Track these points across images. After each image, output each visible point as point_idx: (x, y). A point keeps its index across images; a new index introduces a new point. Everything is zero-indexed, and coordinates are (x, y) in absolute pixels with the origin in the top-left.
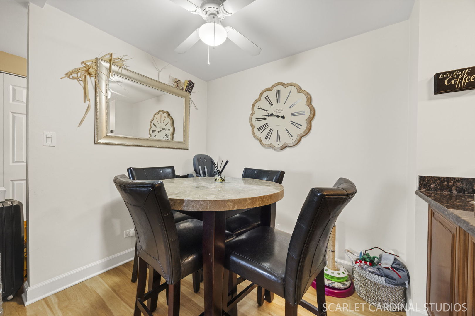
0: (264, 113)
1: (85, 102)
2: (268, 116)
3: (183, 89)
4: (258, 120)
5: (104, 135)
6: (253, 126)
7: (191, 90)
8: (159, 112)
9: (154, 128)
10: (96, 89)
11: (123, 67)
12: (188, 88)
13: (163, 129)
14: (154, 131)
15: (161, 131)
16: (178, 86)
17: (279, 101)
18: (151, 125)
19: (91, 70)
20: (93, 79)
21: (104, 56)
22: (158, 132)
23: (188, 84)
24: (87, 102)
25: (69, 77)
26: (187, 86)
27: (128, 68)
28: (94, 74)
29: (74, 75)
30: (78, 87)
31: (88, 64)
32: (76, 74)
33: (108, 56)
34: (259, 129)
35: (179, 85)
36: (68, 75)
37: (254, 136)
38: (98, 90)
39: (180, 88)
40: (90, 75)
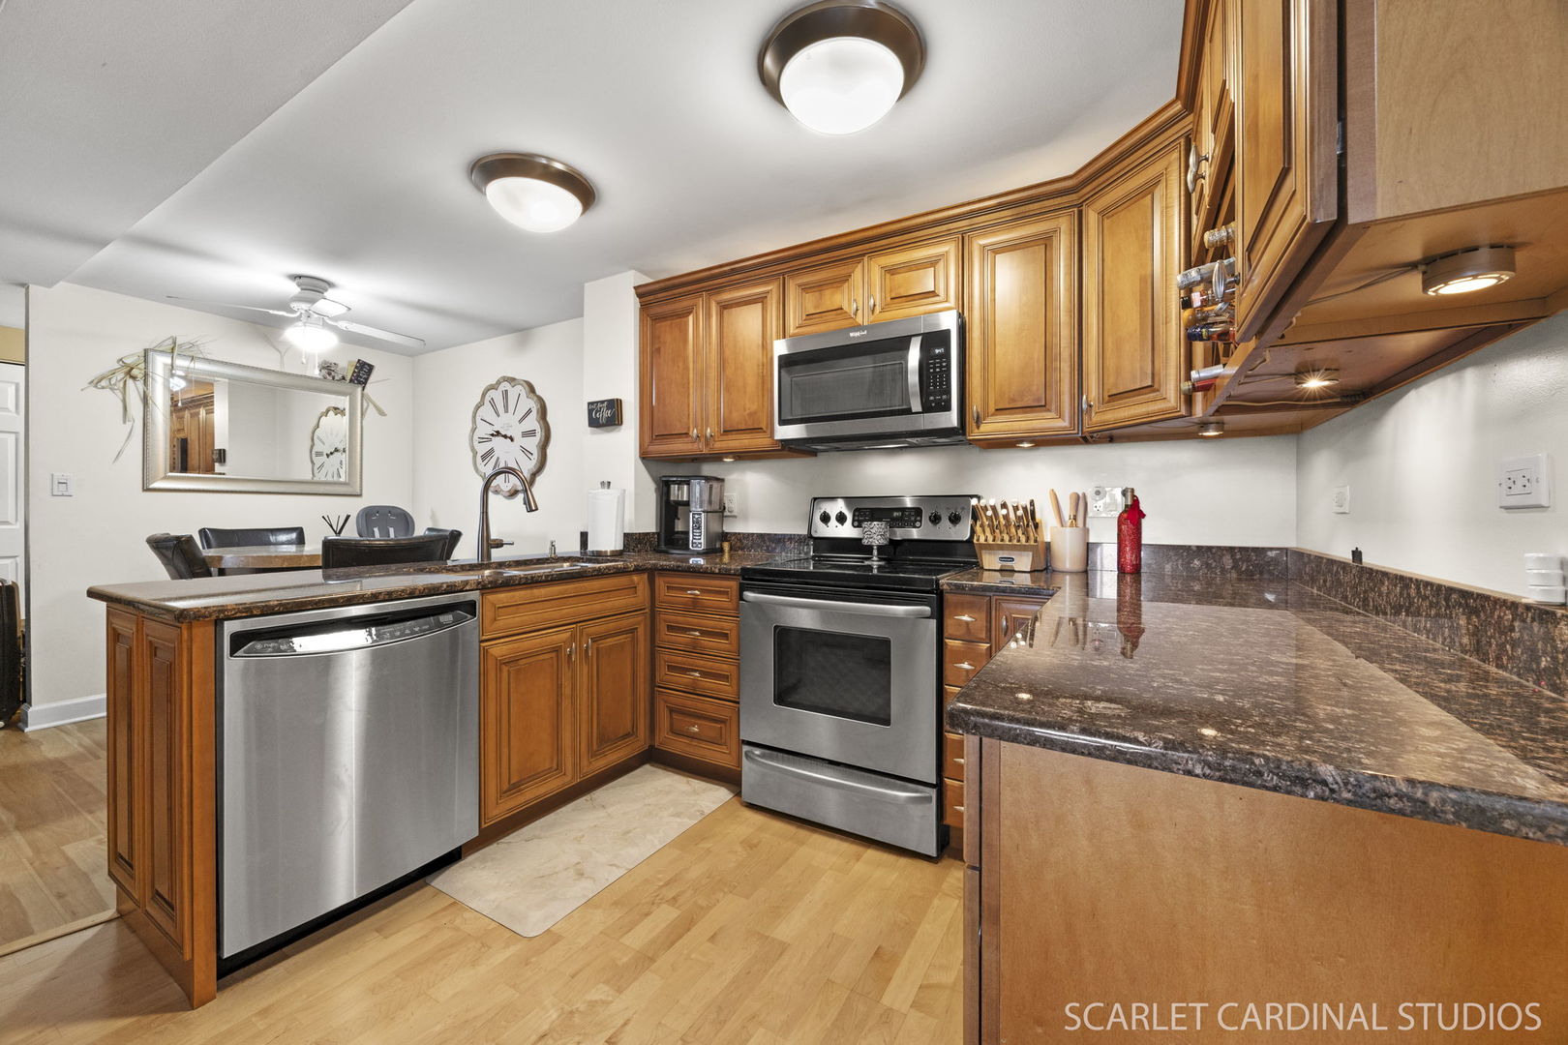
0: (491, 430)
1: (124, 422)
2: (492, 435)
3: (344, 378)
4: (482, 440)
5: (162, 475)
6: (475, 453)
7: (367, 380)
8: (328, 411)
9: (318, 447)
10: (145, 400)
11: (201, 356)
12: (358, 376)
13: (336, 450)
14: (319, 454)
15: (332, 453)
16: (330, 374)
17: (506, 411)
18: (313, 440)
19: (135, 372)
20: (140, 384)
21: (160, 345)
22: (328, 456)
23: (356, 367)
24: (129, 424)
25: (96, 386)
26: (354, 372)
27: (209, 357)
28: (140, 376)
29: (104, 383)
30: (112, 400)
31: (128, 361)
32: (108, 382)
33: (171, 341)
34: (484, 457)
35: (333, 373)
36: (96, 383)
37: (477, 470)
38: (150, 402)
39: (336, 378)
40: (134, 378)
